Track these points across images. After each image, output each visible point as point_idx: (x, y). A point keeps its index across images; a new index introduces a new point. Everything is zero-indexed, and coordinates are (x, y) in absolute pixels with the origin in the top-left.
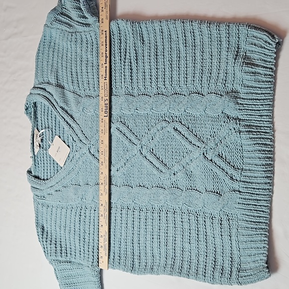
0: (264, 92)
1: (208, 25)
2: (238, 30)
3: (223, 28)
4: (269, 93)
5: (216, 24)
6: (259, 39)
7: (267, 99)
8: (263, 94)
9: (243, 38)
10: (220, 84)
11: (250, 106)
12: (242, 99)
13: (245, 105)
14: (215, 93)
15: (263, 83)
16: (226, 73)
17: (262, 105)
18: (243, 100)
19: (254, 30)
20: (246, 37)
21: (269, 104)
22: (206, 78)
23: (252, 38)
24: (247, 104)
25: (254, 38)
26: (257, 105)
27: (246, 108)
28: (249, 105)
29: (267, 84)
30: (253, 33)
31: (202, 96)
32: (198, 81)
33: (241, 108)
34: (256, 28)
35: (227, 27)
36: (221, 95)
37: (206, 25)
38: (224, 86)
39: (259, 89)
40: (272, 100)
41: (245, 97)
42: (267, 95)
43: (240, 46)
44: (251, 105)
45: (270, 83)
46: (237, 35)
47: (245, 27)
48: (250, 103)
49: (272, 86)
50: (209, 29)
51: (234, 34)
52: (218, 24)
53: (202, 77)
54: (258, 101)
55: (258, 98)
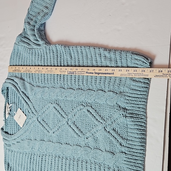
0: (142, 93)
1: (109, 52)
2: (126, 55)
3: (118, 53)
4: (145, 95)
5: (113, 51)
6: (139, 61)
7: (143, 98)
8: (142, 95)
9: (129, 60)
10: (116, 87)
12: (129, 96)
13: (130, 101)
14: (112, 92)
15: (142, 88)
16: (120, 80)
17: (140, 101)
18: (129, 97)
19: (135, 55)
20: (131, 59)
21: (144, 101)
22: (108, 82)
23: (135, 60)
24: (131, 100)
25: (136, 60)
26: (137, 101)
27: (130, 102)
28: (132, 100)
29: (145, 89)
30: (135, 57)
31: (104, 92)
32: (102, 83)
33: (127, 102)
34: (136, 54)
35: (120, 54)
36: (116, 93)
37: (108, 51)
38: (118, 88)
39: (139, 92)
40: (146, 99)
41: (131, 96)
42: (144, 96)
43: (128, 65)
44: (134, 100)
45: (146, 88)
46: (126, 58)
47: (130, 54)
48: (133, 100)
49: (148, 90)
50: (109, 54)
51: (124, 58)
52: (115, 52)
53: (105, 81)
54: (138, 99)
55: (138, 97)
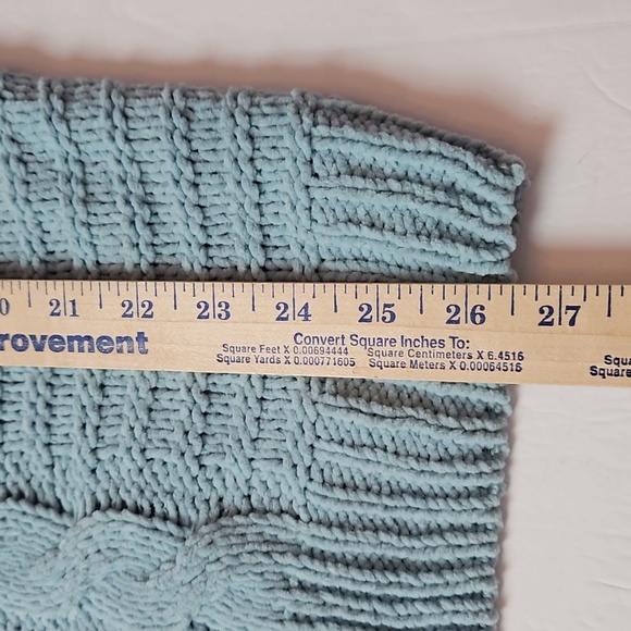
0: (444, 519)
1: (58, 104)
2: (251, 138)
3: (150, 119)
4: (476, 528)
6: (395, 186)
7: (462, 565)
8: (440, 531)
9: (285, 187)
10: (172, 459)
11: (365, 606)
12: (311, 554)
14: (138, 511)
15: (445, 468)
16: (207, 393)
17: (435, 600)
18: (317, 565)
19: (350, 132)
20: (305, 178)
21: (473, 597)
22: (76, 411)
23: (347, 181)
24: (343, 593)
25: (360, 182)
26: (402, 600)
27: (338, 613)
28: (356, 596)
29: (472, 469)
30: (345, 149)
31: (52, 515)
32: (25, 427)
33: (304, 612)
34: (359, 119)
35: (179, 122)
36: (179, 523)
39: (419, 504)
40: (490, 571)
41: (329, 548)
42: (462, 541)
43: (273, 232)
44: (368, 597)
45: (484, 467)
46: (248, 169)
47: (291, 118)
48: (365, 589)
49: (496, 481)
50: (62, 128)
51: (228, 165)
52: (118, 101)
53: (49, 405)
54: (410, 579)
55: (413, 557)
